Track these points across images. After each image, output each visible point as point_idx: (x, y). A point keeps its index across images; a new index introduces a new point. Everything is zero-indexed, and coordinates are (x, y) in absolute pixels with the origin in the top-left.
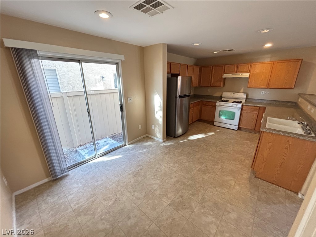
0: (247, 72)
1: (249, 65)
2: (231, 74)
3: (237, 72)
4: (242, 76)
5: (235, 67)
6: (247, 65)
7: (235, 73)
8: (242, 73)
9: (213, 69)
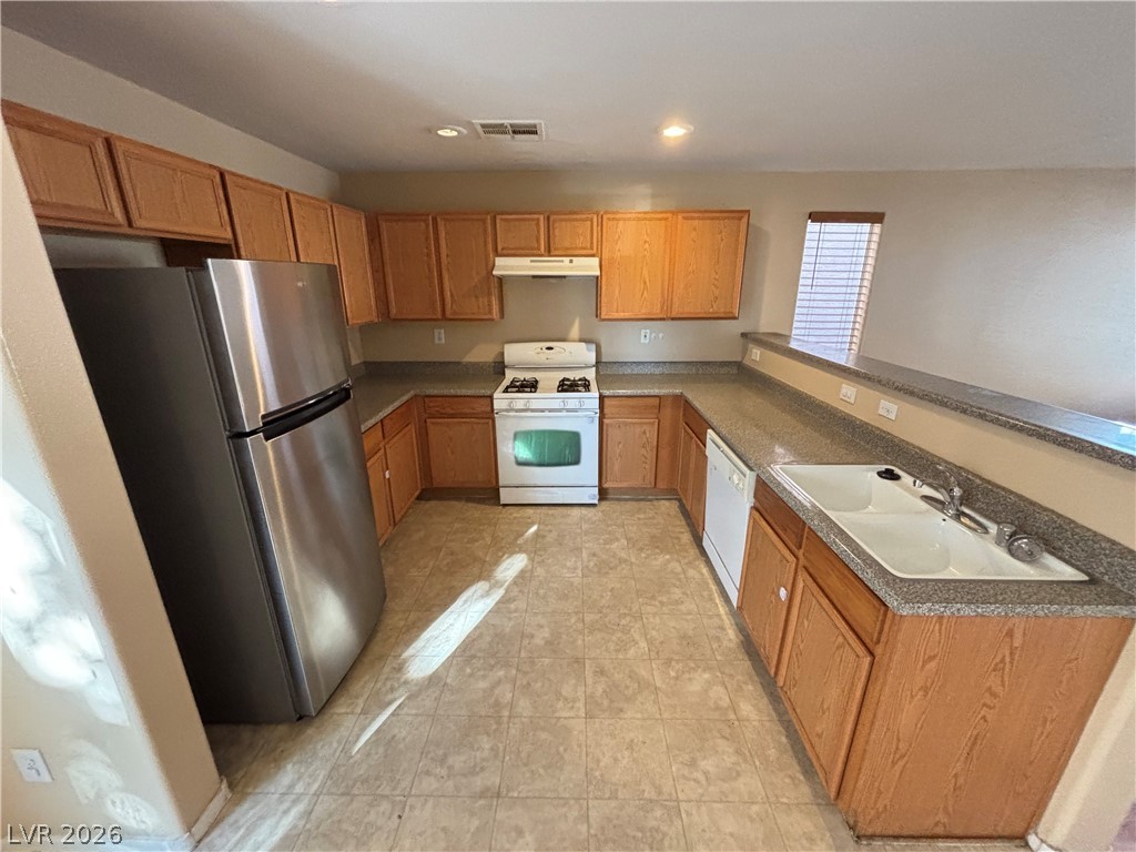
0: (590, 252)
1: (592, 221)
2: (526, 261)
3: (549, 252)
4: (571, 269)
5: (538, 225)
6: (587, 220)
7: (541, 256)
8: (570, 253)
9: (442, 235)
